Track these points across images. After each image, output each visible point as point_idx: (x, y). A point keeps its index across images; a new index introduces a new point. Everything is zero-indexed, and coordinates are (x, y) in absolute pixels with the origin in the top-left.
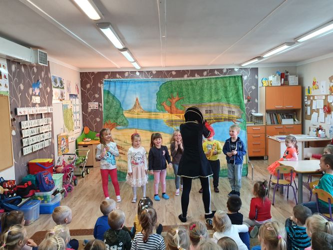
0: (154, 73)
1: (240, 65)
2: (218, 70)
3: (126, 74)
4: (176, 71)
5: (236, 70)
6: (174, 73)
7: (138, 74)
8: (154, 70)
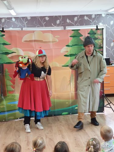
1: (107, 11)
2: (87, 15)
3: (3, 21)
4: (49, 17)
6: (47, 19)
7: (14, 20)
8: (29, 16)
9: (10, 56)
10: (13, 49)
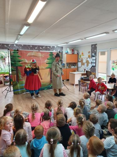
0: (23, 45)
2: (49, 46)
3: (10, 45)
4: (32, 45)
5: (55, 47)
6: (31, 46)
7: (15, 45)
8: (22, 44)
9: (21, 62)
10: (23, 59)
